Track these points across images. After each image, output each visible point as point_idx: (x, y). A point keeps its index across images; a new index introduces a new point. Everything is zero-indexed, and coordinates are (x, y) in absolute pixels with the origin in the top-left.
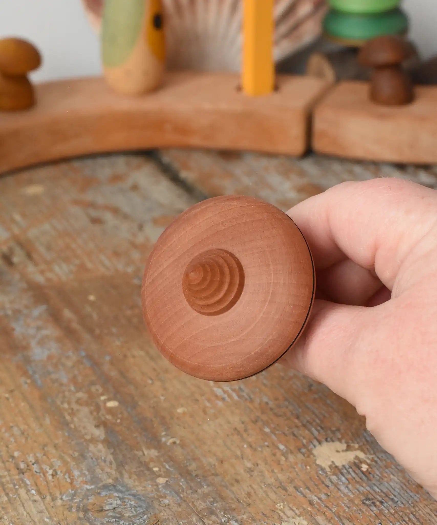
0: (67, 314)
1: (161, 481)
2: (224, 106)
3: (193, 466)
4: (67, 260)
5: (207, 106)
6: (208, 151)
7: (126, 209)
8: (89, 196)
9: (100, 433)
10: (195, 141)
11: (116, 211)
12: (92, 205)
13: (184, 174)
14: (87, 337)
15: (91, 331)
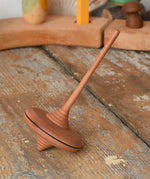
0: (9, 107)
1: (46, 170)
2: (69, 29)
3: (58, 165)
4: (9, 87)
5: (63, 29)
6: (64, 46)
7: (32, 68)
8: (17, 63)
9: (22, 152)
10: (59, 42)
11: (28, 69)
12: (18, 66)
13: (54, 55)
14: (17, 116)
15: (18, 114)
